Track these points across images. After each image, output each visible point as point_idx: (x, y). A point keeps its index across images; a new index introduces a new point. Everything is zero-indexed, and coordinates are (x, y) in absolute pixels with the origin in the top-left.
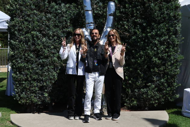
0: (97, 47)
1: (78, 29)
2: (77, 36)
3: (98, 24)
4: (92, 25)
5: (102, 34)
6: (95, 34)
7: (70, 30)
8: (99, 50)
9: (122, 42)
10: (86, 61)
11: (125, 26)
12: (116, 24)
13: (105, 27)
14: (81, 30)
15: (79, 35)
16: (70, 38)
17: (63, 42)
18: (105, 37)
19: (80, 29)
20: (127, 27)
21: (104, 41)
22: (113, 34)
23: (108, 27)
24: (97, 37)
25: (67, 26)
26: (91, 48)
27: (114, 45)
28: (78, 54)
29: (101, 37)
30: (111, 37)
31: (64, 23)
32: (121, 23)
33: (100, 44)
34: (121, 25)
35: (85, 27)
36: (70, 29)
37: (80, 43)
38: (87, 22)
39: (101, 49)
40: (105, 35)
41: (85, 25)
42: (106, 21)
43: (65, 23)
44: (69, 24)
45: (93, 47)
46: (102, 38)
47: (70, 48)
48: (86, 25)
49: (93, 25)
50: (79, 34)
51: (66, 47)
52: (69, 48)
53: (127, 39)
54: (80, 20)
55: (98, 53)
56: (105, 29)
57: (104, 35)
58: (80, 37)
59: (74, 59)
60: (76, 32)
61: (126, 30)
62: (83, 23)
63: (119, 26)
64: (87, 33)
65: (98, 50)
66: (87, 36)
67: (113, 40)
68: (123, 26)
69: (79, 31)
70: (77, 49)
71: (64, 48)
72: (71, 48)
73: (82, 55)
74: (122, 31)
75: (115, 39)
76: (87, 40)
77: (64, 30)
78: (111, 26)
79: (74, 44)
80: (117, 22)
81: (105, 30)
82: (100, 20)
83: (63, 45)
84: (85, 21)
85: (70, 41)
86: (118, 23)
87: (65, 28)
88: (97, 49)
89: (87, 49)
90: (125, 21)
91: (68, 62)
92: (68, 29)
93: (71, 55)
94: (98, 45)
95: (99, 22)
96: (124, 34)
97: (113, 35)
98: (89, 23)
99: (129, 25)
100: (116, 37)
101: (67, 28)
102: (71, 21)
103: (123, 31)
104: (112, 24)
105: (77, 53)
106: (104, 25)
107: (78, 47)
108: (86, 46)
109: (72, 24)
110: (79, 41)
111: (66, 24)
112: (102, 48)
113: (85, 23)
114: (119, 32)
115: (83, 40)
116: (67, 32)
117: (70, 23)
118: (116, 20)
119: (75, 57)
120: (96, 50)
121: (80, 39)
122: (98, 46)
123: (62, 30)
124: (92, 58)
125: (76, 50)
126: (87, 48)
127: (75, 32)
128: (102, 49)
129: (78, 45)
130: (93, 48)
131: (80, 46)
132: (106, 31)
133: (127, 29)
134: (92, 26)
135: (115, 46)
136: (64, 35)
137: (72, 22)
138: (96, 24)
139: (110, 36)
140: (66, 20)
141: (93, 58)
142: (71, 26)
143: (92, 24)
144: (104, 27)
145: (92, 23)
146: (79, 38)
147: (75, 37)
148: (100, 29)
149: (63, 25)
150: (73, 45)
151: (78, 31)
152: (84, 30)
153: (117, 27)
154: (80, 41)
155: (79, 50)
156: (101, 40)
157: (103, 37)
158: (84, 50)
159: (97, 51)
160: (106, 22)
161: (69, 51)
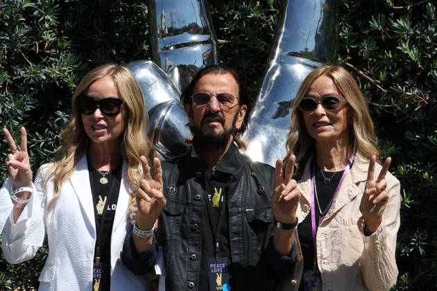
0: (226, 181)
1: (105, 70)
2: (98, 113)
3: (236, 33)
4: (193, 44)
5: (260, 100)
6: (215, 105)
7: (54, 71)
8: (237, 196)
9: (381, 146)
10: (158, 270)
11: (404, 47)
12: (345, 33)
13: (278, 51)
14: (124, 76)
15: (112, 105)
16: (60, 123)
17: (12, 159)
18: (279, 114)
19: (117, 70)
20: (413, 54)
21: (273, 142)
22: (331, 90)
23: (295, 54)
24: (228, 125)
25: (42, 46)
26: (192, 183)
27: (331, 166)
28: (104, 224)
29: (254, 114)
30: (321, 109)
31: (21, 32)
32: (375, 24)
33: (245, 158)
34: (379, 43)
35: (151, 55)
36: (59, 69)
37: (120, 157)
38: (164, 21)
39: (255, 189)
40: (275, 107)
41: (150, 40)
42: (282, 13)
43: (27, 29)
44: (48, 37)
45: (200, 180)
46: (261, 120)
47: (56, 189)
48: (160, 43)
49: (204, 43)
50: (111, 100)
51: (33, 189)
52: (50, 185)
53: (415, 127)
54: (119, 14)
55: (235, 219)
56: (274, 63)
57: (268, 103)
58: (119, 117)
59: (83, 251)
60: (94, 86)
61: (408, 72)
62: (140, 28)
63: (365, 44)
64: (162, 93)
65: (233, 200)
66: (165, 114)
67: (329, 131)
68: (392, 44)
69: (111, 84)
70: (98, 191)
71: (20, 195)
72: (65, 187)
73: (130, 228)
74: (382, 76)
75: (340, 126)
76: (166, 135)
77: (22, 73)
78: (311, 46)
79: (84, 160)
80: (353, 23)
81: (277, 73)
82: (245, 13)
83: (14, 172)
84: (151, 18)
85: (57, 142)
86: (355, 28)
87: (23, 64)
88: (227, 193)
89: (159, 199)
90: (398, 15)
91: (45, 278)
92: (46, 70)
93: (65, 228)
94: (236, 165)
95: (240, 22)
96: (398, 96)
97: (328, 102)
98: (174, 32)
99: (429, 40)
100: (351, 113)
101: (37, 59)
102: (61, 18)
103: (389, 77)
104: (317, 37)
105: (98, 217)
106: (272, 44)
107: (104, 181)
108: (154, 176)
109: (71, 34)
110: (109, 142)
111: (35, 34)
112: (258, 184)
113: (153, 28)
114: (364, 81)
115: (138, 139)
116: (38, 84)
117: (59, 29)
118: (343, 10)
119: (89, 242)
120: (218, 197)
121: (117, 129)
122: (231, 170)
123: (11, 72)
124: (192, 250)
125: (96, 202)
126: (160, 194)
127: (88, 89)
128: (260, 193)
129: (106, 168)
130: (198, 187)
131: (116, 175)
132: (286, 76)
133: (414, 64)
134: (197, 48)
135: (337, 169)
136: (21, 106)
137: (67, 24)
138: (219, 35)
139: (315, 106)
140: (30, 10)
141: (202, 246)
142: (61, 49)
143: (195, 38)
144: (268, 55)
145: (193, 29)
146: (109, 128)
147: (85, 119)
148: (245, 65)
149: (12, 43)
150: (77, 165)
151: (107, 83)
152: (145, 72)
153: (354, 52)
154: (120, 142)
155: (113, 199)
156: (253, 135)
157: (262, 114)
158: (147, 205)
159: (225, 204)
160: (280, 18)
161: (49, 206)
